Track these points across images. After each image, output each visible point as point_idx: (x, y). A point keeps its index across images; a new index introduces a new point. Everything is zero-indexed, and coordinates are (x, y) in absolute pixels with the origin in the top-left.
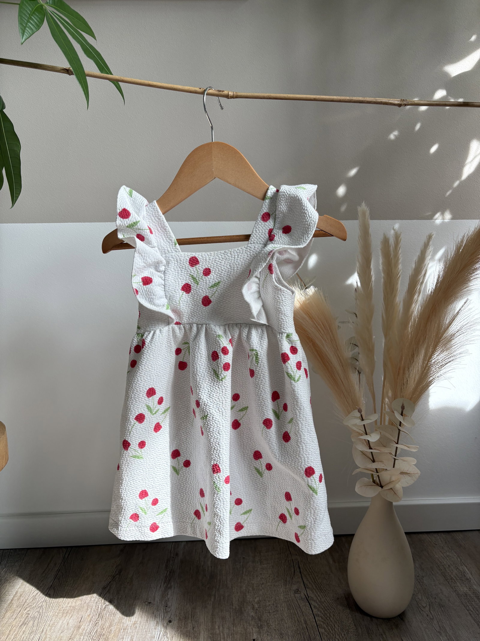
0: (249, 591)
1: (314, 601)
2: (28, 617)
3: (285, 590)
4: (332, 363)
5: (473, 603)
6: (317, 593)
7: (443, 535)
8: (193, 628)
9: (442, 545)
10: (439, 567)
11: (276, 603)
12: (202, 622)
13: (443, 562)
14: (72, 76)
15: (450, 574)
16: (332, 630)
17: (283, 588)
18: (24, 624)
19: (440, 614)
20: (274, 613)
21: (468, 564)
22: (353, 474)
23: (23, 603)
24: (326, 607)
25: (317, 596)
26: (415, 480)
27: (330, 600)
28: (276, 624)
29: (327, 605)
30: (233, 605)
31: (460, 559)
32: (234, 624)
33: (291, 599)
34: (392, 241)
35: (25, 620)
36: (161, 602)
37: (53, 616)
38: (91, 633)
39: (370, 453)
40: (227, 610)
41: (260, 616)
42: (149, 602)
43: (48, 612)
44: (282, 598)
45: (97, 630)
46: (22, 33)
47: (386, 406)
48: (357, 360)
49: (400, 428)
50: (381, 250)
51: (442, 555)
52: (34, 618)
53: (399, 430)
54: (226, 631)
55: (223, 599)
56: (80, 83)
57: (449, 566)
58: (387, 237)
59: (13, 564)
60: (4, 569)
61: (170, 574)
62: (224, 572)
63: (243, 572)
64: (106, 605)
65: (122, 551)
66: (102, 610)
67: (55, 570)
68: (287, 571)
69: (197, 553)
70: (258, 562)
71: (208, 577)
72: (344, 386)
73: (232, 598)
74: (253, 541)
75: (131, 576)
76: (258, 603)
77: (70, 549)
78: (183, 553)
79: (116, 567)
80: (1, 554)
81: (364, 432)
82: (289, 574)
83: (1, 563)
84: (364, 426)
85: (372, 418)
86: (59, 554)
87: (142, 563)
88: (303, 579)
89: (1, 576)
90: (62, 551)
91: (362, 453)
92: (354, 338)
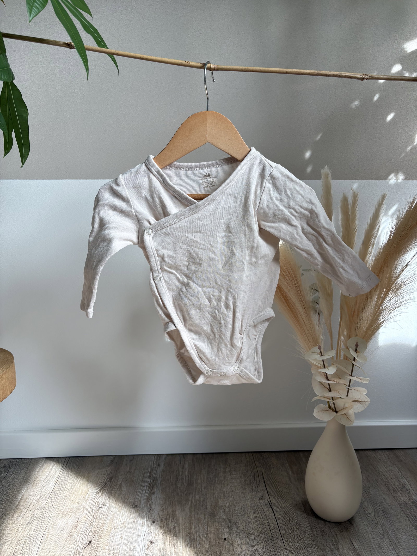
0: (221, 498)
1: (276, 506)
2: (33, 516)
3: (251, 496)
4: (295, 306)
5: (412, 511)
6: (279, 500)
7: (387, 452)
8: (174, 528)
9: (386, 461)
10: (383, 480)
11: (244, 508)
12: (181, 523)
13: (387, 475)
14: (73, 50)
15: (392, 485)
16: (291, 531)
17: (249, 495)
18: (30, 522)
19: (383, 519)
20: (242, 516)
21: (408, 477)
22: (312, 401)
23: (29, 505)
24: (286, 512)
25: (279, 502)
26: (366, 407)
27: (290, 506)
28: (244, 525)
29: (287, 511)
30: (207, 509)
31: (401, 473)
32: (208, 525)
33: (256, 504)
34: (350, 200)
35: (31, 519)
36: (146, 506)
37: (54, 517)
38: (87, 531)
39: (328, 384)
40: (202, 513)
41: (230, 518)
42: (136, 505)
43: (50, 513)
44: (249, 503)
45: (92, 529)
46: (29, 12)
47: (342, 343)
48: (318, 304)
49: (354, 363)
50: (341, 207)
51: (386, 469)
52: (38, 518)
53: (353, 364)
54: (201, 531)
55: (199, 503)
56: (81, 56)
57: (391, 478)
58: (346, 196)
59: (19, 472)
60: (12, 476)
61: (153, 482)
62: (199, 481)
63: (215, 481)
64: (99, 508)
65: (112, 461)
66: (96, 512)
67: (56, 477)
68: (253, 481)
69: (176, 464)
70: (228, 472)
71: (186, 485)
72: (306, 325)
73: (206, 503)
74: (224, 455)
75: (120, 483)
76: (228, 508)
77: (68, 459)
78: (164, 464)
79: (108, 475)
80: (9, 463)
81: (322, 365)
82: (254, 483)
83: (8, 471)
84: (323, 361)
85: (331, 354)
86: (59, 463)
87: (129, 472)
88: (267, 488)
89: (9, 482)
90: (61, 461)
91: (320, 383)
92: (315, 284)
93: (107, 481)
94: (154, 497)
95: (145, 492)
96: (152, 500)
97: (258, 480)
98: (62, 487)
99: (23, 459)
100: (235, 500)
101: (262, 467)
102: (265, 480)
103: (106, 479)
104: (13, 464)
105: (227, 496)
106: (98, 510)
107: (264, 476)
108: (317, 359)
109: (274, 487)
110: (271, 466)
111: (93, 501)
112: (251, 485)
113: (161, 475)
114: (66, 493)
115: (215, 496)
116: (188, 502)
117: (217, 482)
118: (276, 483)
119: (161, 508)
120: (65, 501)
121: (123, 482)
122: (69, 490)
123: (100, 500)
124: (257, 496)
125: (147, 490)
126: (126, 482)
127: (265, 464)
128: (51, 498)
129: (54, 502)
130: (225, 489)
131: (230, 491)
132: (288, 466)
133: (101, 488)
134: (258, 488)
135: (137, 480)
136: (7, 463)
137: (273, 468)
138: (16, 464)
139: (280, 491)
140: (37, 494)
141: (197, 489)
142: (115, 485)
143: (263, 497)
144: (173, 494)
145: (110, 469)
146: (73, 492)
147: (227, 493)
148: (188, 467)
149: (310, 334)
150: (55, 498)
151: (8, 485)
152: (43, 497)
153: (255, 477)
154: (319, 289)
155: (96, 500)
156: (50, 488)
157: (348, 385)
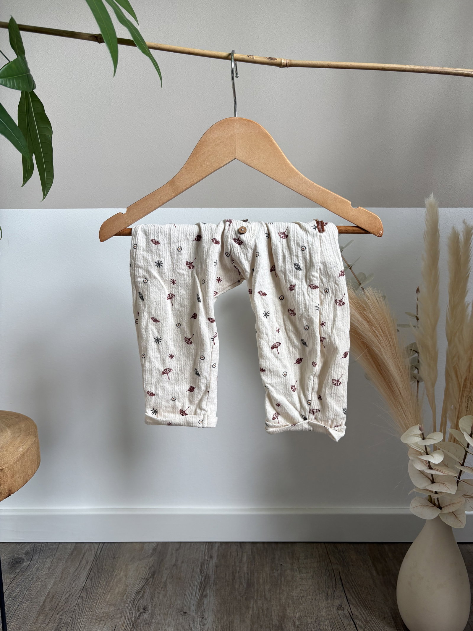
0: (289, 605)
2: (60, 622)
3: (327, 605)
6: (362, 611)
11: (318, 620)
22: (409, 494)
23: (55, 606)
25: (362, 614)
27: (376, 619)
29: (373, 626)
30: (272, 621)
33: (334, 616)
34: (461, 237)
35: (58, 626)
36: (197, 613)
39: (430, 474)
42: (185, 611)
43: (81, 618)
44: (324, 614)
49: (468, 450)
53: (466, 452)
55: (262, 612)
58: (456, 232)
59: (45, 560)
60: (36, 566)
62: (261, 581)
63: (281, 581)
64: (140, 613)
65: (155, 549)
66: (136, 619)
67: (87, 569)
68: (328, 583)
69: (232, 556)
70: (296, 570)
71: (245, 586)
72: (402, 397)
73: (271, 612)
74: (290, 545)
75: (165, 580)
76: (299, 620)
77: (102, 545)
78: (218, 556)
79: (150, 568)
80: (32, 548)
81: (424, 451)
82: (330, 586)
83: (32, 559)
84: (425, 446)
85: (437, 438)
86: (91, 550)
87: (175, 565)
88: (346, 593)
89: (32, 574)
90: (94, 547)
91: (420, 472)
92: (415, 344)
93: (149, 576)
94: (206, 601)
95: (196, 593)
96: (205, 606)
97: (334, 582)
98: (95, 583)
99: (49, 544)
100: (307, 608)
101: (338, 563)
102: (343, 582)
103: (147, 574)
104: (38, 549)
105: (297, 604)
106: (139, 616)
107: (342, 577)
108: (418, 443)
109: (355, 593)
110: (350, 562)
111: (133, 603)
112: (327, 588)
113: (215, 571)
114: (100, 590)
115: (281, 602)
116: (249, 610)
117: (283, 582)
118: (357, 587)
119: (215, 617)
120: (100, 601)
121: (168, 579)
122: (103, 588)
123: (142, 601)
124: (334, 604)
125: (198, 590)
126: (172, 579)
127: (342, 560)
128: (82, 598)
129: (86, 603)
130: (293, 594)
131: (300, 596)
132: (371, 563)
133: (142, 586)
134: (335, 593)
135: (185, 577)
136: (30, 548)
137: (353, 565)
138: (41, 550)
139: (363, 598)
140: (65, 592)
141: (259, 591)
142: (158, 583)
143: (342, 606)
144: (229, 598)
145: (152, 560)
146: (108, 590)
147: (297, 599)
148: (247, 560)
149: (408, 408)
150: (86, 598)
151: (31, 578)
152: (72, 596)
153: (331, 577)
154: (420, 351)
155: (136, 602)
156: (81, 584)
157: (458, 477)
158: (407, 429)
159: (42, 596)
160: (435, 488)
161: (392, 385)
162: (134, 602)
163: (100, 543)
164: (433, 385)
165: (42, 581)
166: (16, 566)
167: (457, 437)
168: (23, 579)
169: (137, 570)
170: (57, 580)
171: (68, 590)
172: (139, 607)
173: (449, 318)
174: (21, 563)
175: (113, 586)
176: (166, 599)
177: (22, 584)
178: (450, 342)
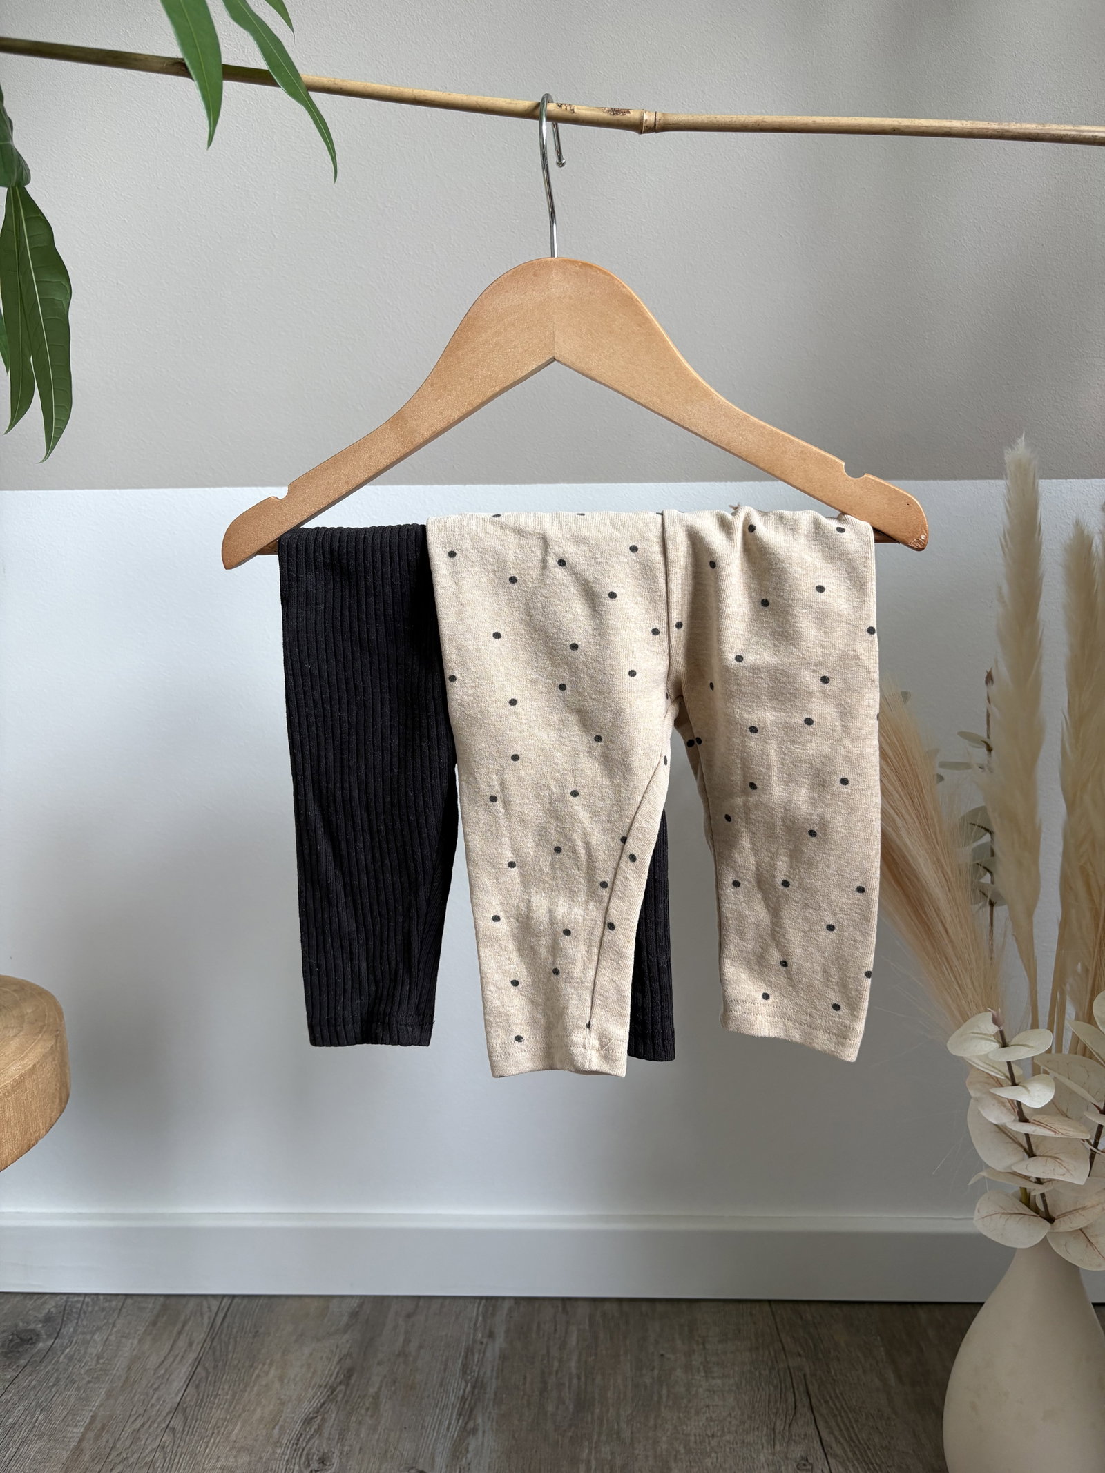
0: (679, 1457)
3: (771, 1457)
4: (917, 877)
17: (765, 1451)
22: (970, 1184)
23: (108, 1450)
39: (1023, 1133)
42: (420, 1469)
48: (989, 872)
58: (1086, 531)
59: (88, 1337)
60: (68, 1350)
61: (473, 1393)
62: (610, 1394)
63: (660, 1397)
65: (354, 1315)
67: (190, 1361)
68: (776, 1402)
69: (541, 1333)
70: (699, 1369)
71: (571, 1408)
72: (951, 941)
74: (684, 1308)
75: (376, 1390)
77: (229, 1302)
78: (507, 1331)
79: (340, 1360)
80: (61, 1306)
81: (1007, 1077)
82: (781, 1411)
83: (58, 1333)
84: (1009, 1063)
85: (1037, 1043)
86: (202, 1315)
87: (403, 1354)
88: (819, 1428)
89: (57, 1370)
90: (209, 1308)
91: (997, 1130)
92: (982, 810)
93: (338, 1380)
94: (473, 1443)
95: (449, 1425)
96: (469, 1456)
97: (791, 1400)
98: (205, 1397)
99: (101, 1297)
101: (802, 1352)
102: (813, 1401)
103: (334, 1376)
104: (74, 1310)
105: (697, 1453)
107: (810, 1387)
108: (991, 1056)
109: (842, 1427)
110: (832, 1351)
111: (295, 1446)
112: (772, 1416)
113: (498, 1369)
114: (217, 1414)
115: (659, 1448)
116: (578, 1468)
117: (664, 1399)
118: (847, 1413)
120: (214, 1442)
121: (383, 1388)
122: (226, 1406)
123: (316, 1444)
124: (789, 1456)
125: (454, 1417)
126: (393, 1389)
127: (811, 1345)
128: (173, 1430)
129: (182, 1444)
130: (689, 1428)
131: (706, 1434)
132: (883, 1353)
133: (319, 1405)
134: (791, 1428)
135: (426, 1384)
136: (56, 1307)
137: (839, 1360)
138: (82, 1312)
139: (861, 1441)
140: (135, 1415)
141: (605, 1421)
142: (359, 1397)
143: (810, 1461)
144: (530, 1438)
145: (347, 1342)
146: (238, 1414)
147: (698, 1441)
148: (578, 1343)
149: (966, 970)
150: (183, 1431)
151: (53, 1379)
152: (150, 1427)
153: (784, 1390)
154: (995, 828)
155: (302, 1443)
156: (173, 1395)
157: (1092, 1142)
158: (965, 1021)
159: (76, 1426)
160: (1034, 1169)
161: (925, 912)
162: (297, 1444)
163: (224, 1296)
164: (1030, 913)
165: (78, 1389)
166: (21, 1349)
167: (1088, 1043)
168: (34, 1383)
169: (309, 1365)
170: (114, 1385)
171: (142, 1412)
172: (310, 1457)
173: (1067, 746)
174: (31, 1344)
175: (249, 1401)
176: (377, 1437)
177: (32, 1394)
178: (1071, 806)
